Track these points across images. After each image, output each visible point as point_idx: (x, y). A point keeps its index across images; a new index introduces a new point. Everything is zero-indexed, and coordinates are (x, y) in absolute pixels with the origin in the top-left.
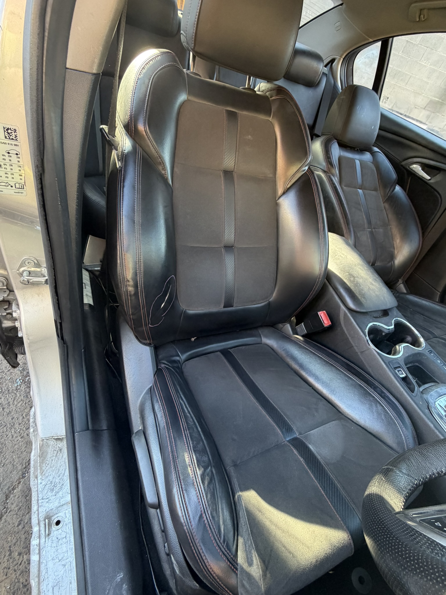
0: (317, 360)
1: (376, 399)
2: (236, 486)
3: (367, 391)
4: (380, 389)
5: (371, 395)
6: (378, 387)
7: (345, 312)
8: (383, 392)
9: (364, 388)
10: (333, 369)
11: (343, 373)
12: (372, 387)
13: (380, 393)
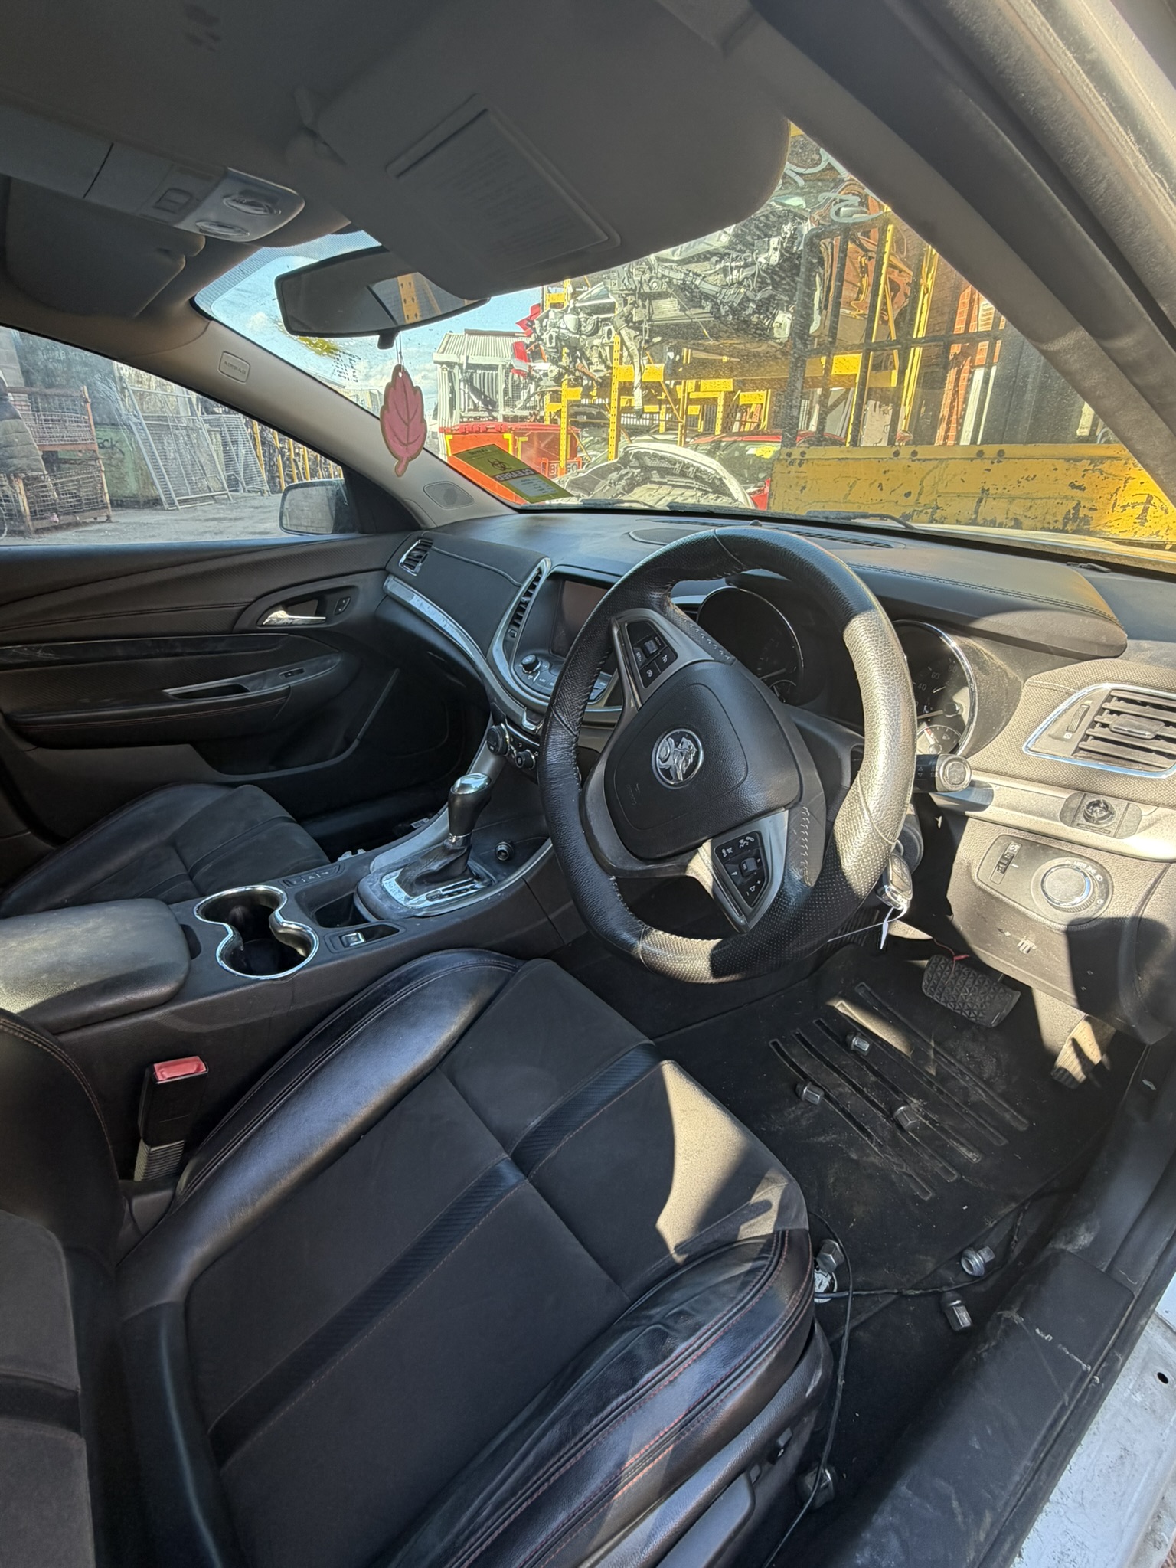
0: (292, 1112)
1: (413, 993)
2: (659, 1264)
3: (394, 1007)
4: (389, 983)
5: (403, 1000)
6: (385, 986)
7: (173, 1013)
8: (398, 979)
9: (387, 1011)
10: (326, 1071)
11: (341, 1051)
12: (384, 996)
13: (397, 985)
